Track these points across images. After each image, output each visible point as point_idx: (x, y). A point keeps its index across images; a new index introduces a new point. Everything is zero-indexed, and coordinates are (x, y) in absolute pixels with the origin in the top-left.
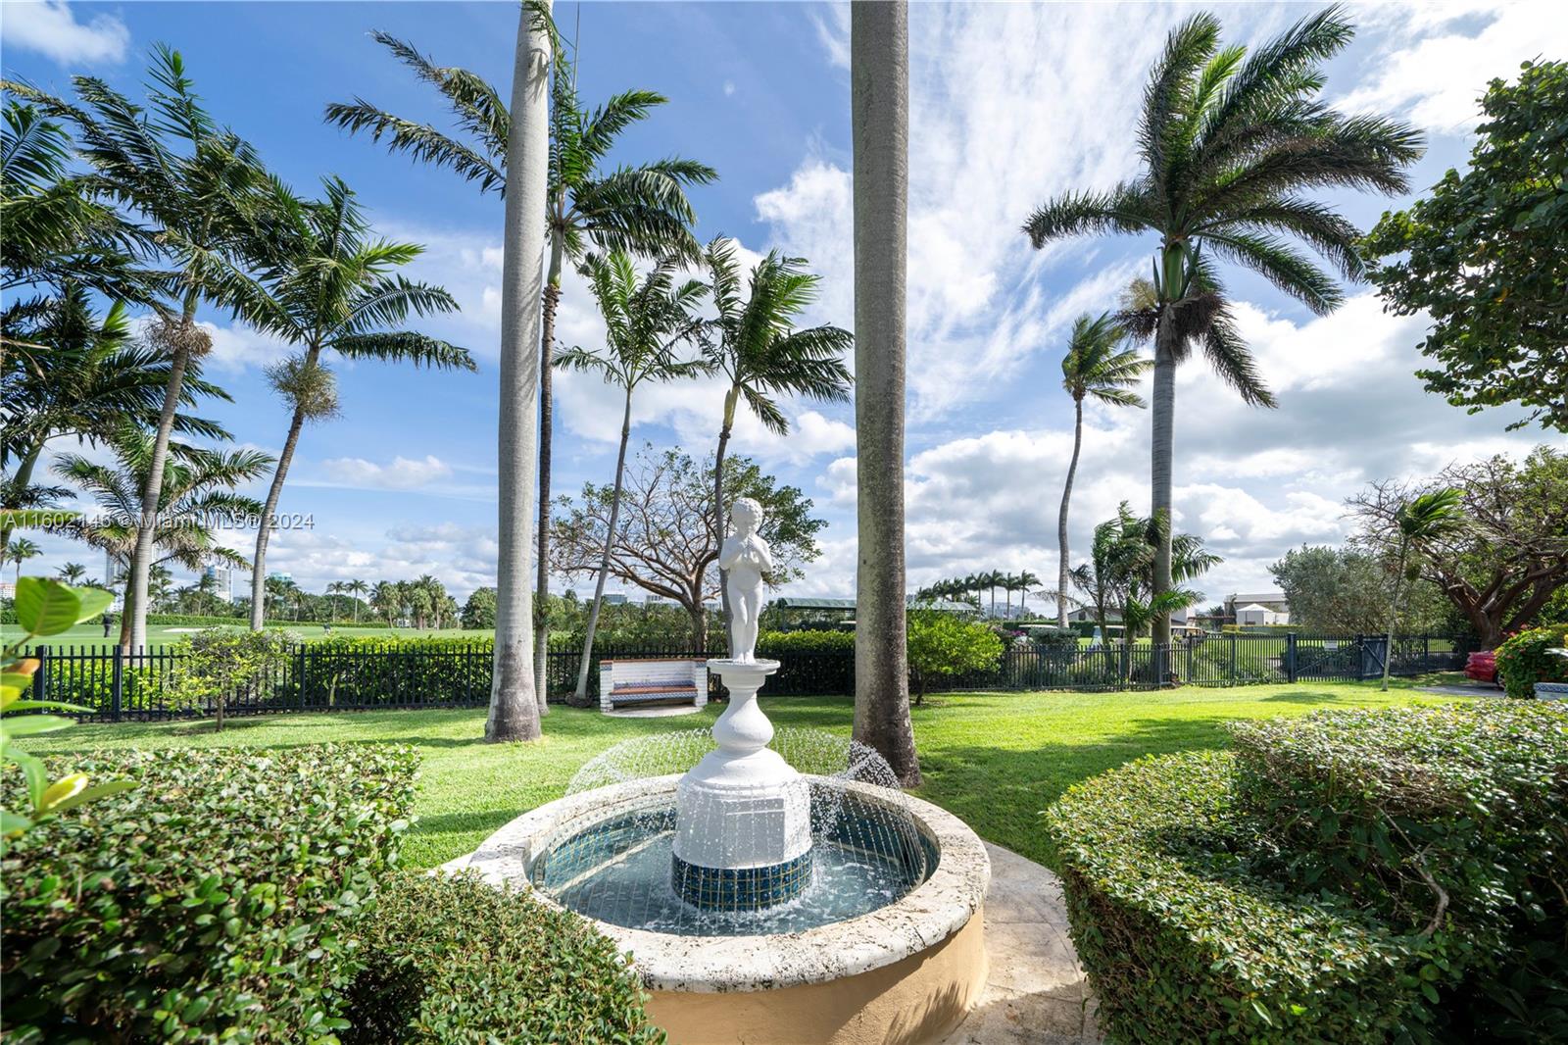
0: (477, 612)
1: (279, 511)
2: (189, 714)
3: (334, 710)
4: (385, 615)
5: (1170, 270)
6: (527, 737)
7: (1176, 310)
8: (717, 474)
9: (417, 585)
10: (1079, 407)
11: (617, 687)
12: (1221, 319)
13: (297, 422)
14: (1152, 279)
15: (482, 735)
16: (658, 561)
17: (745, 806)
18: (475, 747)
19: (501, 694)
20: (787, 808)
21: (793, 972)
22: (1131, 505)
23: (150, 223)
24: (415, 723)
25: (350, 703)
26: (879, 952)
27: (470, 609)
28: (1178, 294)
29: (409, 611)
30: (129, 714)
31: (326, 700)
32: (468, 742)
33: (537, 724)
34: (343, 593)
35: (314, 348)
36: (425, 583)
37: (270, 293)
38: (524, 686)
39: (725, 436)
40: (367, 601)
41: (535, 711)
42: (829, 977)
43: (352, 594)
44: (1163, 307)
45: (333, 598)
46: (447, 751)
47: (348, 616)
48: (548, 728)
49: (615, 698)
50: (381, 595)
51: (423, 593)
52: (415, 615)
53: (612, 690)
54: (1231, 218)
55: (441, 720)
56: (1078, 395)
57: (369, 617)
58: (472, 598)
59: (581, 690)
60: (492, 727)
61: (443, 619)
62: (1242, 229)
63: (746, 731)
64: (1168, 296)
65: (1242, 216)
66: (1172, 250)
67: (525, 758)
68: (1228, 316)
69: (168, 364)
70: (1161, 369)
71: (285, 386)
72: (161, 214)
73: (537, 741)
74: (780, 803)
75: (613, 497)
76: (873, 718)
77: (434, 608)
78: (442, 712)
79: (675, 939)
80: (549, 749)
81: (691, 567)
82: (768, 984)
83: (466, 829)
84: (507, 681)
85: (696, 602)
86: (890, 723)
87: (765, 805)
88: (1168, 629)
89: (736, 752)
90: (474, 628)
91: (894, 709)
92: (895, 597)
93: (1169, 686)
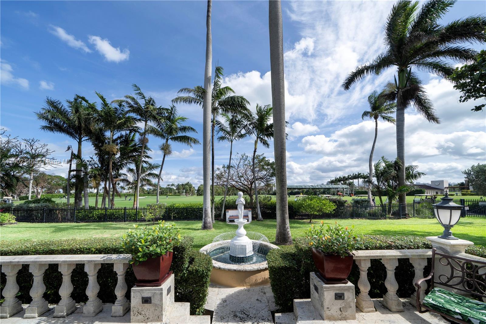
0: (200, 191)
1: (162, 176)
2: (149, 221)
3: (173, 220)
4: (179, 192)
5: (401, 79)
6: (210, 229)
7: (403, 92)
8: (253, 159)
9: (186, 184)
11: (230, 216)
12: (421, 93)
13: (164, 156)
14: (394, 82)
15: (201, 228)
17: (239, 246)
18: (200, 230)
19: (204, 219)
20: (247, 247)
21: (239, 269)
23: (139, 117)
24: (188, 224)
25: (176, 219)
26: (252, 268)
27: (198, 190)
28: (404, 85)
29: (184, 191)
30: (138, 221)
31: (171, 218)
32: (198, 229)
33: (212, 226)
34: (170, 187)
35: (167, 140)
36: (188, 184)
37: (159, 130)
38: (209, 217)
39: (255, 151)
40: (175, 188)
41: (212, 223)
42: (244, 271)
43: (172, 187)
44: (398, 91)
45: (168, 188)
46: (194, 231)
47: (171, 192)
48: (215, 227)
49: (230, 219)
50: (178, 187)
51: (187, 186)
52: (186, 192)
53: (229, 217)
54: (424, 57)
55: (193, 224)
56: (376, 118)
57: (175, 193)
58: (199, 187)
59: (222, 217)
60: (203, 226)
61: (192, 193)
62: (429, 60)
63: (240, 233)
64: (400, 87)
65: (428, 56)
66: (401, 71)
67: (209, 234)
68: (423, 92)
69: (142, 145)
70: (399, 112)
71: (162, 149)
72: (141, 115)
73: (212, 230)
74: (245, 246)
75: (229, 167)
76: (280, 229)
77: (190, 191)
78: (193, 221)
79: (224, 264)
80: (214, 232)
81: (249, 183)
82: (235, 270)
83: (198, 247)
84: (206, 216)
85: (251, 193)
86: (284, 230)
87: (243, 246)
88: (405, 198)
89: (239, 237)
90: (199, 195)
91: (285, 227)
92: (284, 201)
93: (405, 218)
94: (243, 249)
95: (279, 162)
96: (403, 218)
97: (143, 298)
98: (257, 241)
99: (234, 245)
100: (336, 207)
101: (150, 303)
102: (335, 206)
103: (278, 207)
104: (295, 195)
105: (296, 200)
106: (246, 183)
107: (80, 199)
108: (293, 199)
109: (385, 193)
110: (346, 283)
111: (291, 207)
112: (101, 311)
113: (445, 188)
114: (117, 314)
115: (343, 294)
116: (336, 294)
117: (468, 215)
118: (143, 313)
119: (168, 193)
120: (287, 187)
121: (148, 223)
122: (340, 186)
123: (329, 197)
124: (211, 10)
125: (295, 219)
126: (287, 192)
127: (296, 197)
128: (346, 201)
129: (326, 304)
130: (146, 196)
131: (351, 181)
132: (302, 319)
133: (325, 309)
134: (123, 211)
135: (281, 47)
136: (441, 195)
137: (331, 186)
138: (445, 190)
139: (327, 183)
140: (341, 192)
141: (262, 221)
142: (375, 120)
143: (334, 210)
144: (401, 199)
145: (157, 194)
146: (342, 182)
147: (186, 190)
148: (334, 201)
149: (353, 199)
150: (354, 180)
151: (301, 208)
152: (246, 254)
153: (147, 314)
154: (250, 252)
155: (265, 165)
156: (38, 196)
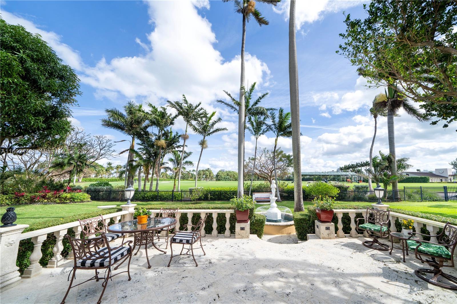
0: (219, 177)
5: (390, 92)
7: (391, 102)
8: (274, 152)
10: (376, 120)
11: (256, 198)
13: (202, 150)
14: (385, 93)
16: (262, 171)
20: (278, 214)
22: (382, 152)
25: (212, 200)
27: (217, 176)
28: (393, 96)
29: (204, 176)
30: (183, 201)
31: (208, 199)
36: (208, 170)
39: (275, 147)
40: (196, 174)
43: (193, 173)
44: (388, 100)
47: (191, 178)
50: (199, 173)
51: (208, 172)
53: (255, 198)
56: (375, 117)
58: (218, 173)
61: (211, 178)
63: (273, 206)
64: (390, 98)
70: (389, 116)
71: (200, 144)
74: (277, 213)
76: (297, 205)
77: (210, 176)
81: (269, 171)
85: (271, 180)
86: (299, 206)
87: (276, 213)
88: (397, 185)
89: (273, 208)
90: (218, 181)
91: (300, 204)
92: (300, 186)
93: (397, 201)
94: (276, 215)
95: (296, 160)
96: (395, 201)
97: (241, 228)
98: (283, 213)
99: (270, 213)
100: (340, 191)
101: (244, 230)
102: (338, 191)
103: (295, 190)
104: (306, 181)
105: (307, 185)
106: (266, 171)
107: (132, 183)
108: (305, 185)
109: (382, 181)
110: (331, 223)
111: (304, 192)
112: (218, 236)
113: (449, 175)
114: (227, 236)
115: (329, 227)
116: (326, 227)
117: (450, 199)
118: (241, 234)
119: (189, 178)
120: (302, 174)
121: (194, 202)
122: (350, 173)
123: (336, 183)
124: (244, 46)
125: (307, 201)
126: (301, 177)
127: (308, 183)
128: (349, 187)
129: (322, 232)
130: (171, 181)
131: (360, 168)
132: (311, 239)
133: (321, 234)
134: (171, 193)
135: (297, 85)
136: (445, 182)
137: (341, 173)
138: (449, 178)
139: (337, 170)
140: (350, 179)
141: (281, 202)
142: (374, 119)
143: (338, 194)
144: (394, 186)
145: (178, 179)
146: (351, 169)
147: (207, 176)
148: (340, 187)
149: (355, 186)
150: (362, 167)
151: (312, 192)
152: (277, 218)
153: (243, 235)
154: (279, 218)
155: (283, 157)
156: (80, 180)
